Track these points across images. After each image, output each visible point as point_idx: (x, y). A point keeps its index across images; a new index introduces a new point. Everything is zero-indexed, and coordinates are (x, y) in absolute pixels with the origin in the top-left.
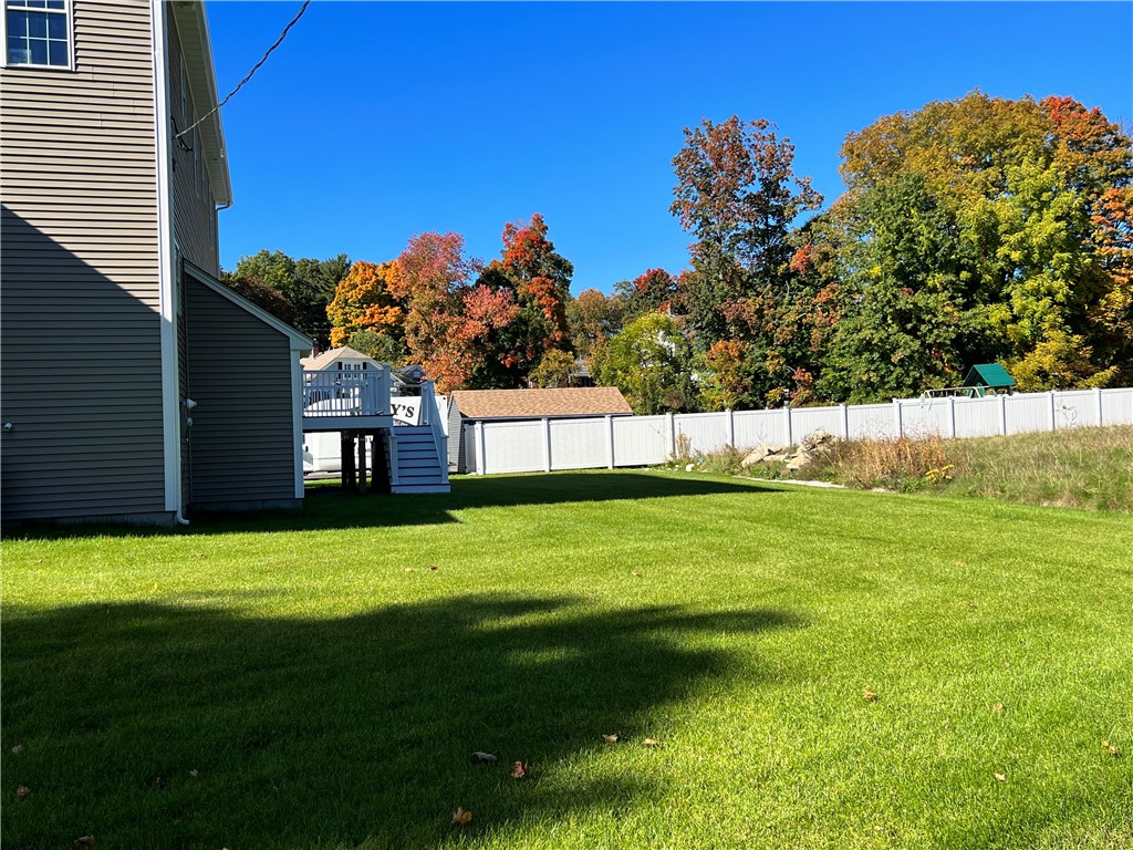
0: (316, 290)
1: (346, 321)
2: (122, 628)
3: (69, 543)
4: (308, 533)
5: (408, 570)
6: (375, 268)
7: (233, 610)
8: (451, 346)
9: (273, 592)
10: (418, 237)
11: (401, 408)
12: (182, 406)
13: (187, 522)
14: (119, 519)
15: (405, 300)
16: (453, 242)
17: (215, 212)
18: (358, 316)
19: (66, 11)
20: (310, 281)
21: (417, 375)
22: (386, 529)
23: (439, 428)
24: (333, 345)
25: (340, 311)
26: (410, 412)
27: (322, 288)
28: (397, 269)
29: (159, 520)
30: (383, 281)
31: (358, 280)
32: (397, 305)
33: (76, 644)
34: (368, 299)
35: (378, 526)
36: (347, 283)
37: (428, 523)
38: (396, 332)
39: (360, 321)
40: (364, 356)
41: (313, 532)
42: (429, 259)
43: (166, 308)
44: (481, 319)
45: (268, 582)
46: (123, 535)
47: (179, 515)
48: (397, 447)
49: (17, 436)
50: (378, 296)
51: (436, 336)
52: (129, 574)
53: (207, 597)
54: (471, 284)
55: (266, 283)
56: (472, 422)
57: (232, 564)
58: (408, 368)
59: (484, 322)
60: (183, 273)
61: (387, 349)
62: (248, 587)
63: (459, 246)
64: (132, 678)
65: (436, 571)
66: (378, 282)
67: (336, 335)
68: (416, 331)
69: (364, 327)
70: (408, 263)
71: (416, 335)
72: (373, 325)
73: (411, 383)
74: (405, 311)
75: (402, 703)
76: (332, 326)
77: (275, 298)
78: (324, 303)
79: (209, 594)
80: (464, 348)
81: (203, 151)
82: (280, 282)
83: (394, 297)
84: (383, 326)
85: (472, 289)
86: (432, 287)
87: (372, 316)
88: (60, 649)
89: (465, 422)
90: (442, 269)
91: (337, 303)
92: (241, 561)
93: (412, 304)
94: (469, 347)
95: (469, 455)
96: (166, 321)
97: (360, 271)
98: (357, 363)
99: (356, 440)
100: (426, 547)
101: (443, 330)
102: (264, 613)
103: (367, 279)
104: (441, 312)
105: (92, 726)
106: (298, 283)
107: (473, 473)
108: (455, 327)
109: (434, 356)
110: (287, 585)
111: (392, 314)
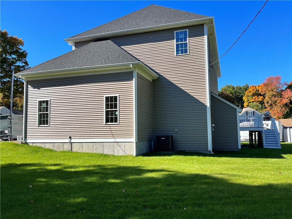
0: (240, 93)
1: (248, 101)
2: (203, 181)
3: (189, 157)
4: (243, 159)
5: (272, 173)
6: (256, 87)
7: (228, 179)
8: (278, 106)
9: (237, 176)
10: (268, 78)
11: (265, 124)
12: (212, 126)
13: (213, 153)
14: (198, 152)
15: (265, 94)
16: (278, 78)
17: (217, 79)
18: (251, 99)
19: (187, 42)
20: (239, 91)
21: (268, 114)
22: (264, 159)
23: (277, 130)
24: (245, 107)
25: (246, 98)
26: (267, 125)
27: (242, 93)
28: (262, 87)
29: (207, 152)
30: (258, 90)
31: (251, 90)
32: (262, 96)
33: (194, 184)
34: (254, 95)
35: (261, 158)
36: (248, 91)
37: (276, 158)
38: (262, 103)
39: (252, 100)
40: (253, 110)
41: (244, 158)
42: (271, 83)
43: (208, 104)
44: (287, 98)
45: (235, 173)
46: (200, 156)
47: (211, 152)
48: (265, 135)
49: (178, 132)
50: (257, 94)
51: (274, 104)
52: (203, 166)
53: (221, 175)
54: (284, 89)
55: (228, 93)
56: (286, 128)
57: (225, 166)
58: (265, 112)
59: (288, 99)
60: (211, 95)
61: (259, 107)
62: (230, 173)
63: (280, 79)
64: (207, 195)
65: (281, 174)
66: (257, 90)
67: (245, 104)
68: (268, 102)
69: (253, 102)
70: (265, 85)
71: (268, 103)
72: (255, 101)
73: (266, 116)
74: (265, 97)
75: (277, 214)
76: (244, 102)
77: (230, 96)
78: (242, 96)
79: (221, 174)
80: (282, 106)
81: (215, 66)
82: (231, 92)
83: (261, 94)
84: (258, 101)
85: (284, 90)
86: (272, 91)
87: (255, 99)
88: (191, 184)
89: (284, 128)
90: (275, 86)
91: (246, 96)
92: (228, 166)
93: (266, 95)
94: (284, 106)
95: (286, 137)
96: (208, 107)
97: (252, 88)
98: (251, 111)
99: (253, 133)
100: (277, 166)
101: (275, 102)
102: (235, 182)
103: (254, 90)
104: (275, 97)
105: (199, 206)
106: (235, 92)
107: (287, 142)
108: (279, 101)
109: (273, 109)
110: (240, 174)
111: (261, 98)
